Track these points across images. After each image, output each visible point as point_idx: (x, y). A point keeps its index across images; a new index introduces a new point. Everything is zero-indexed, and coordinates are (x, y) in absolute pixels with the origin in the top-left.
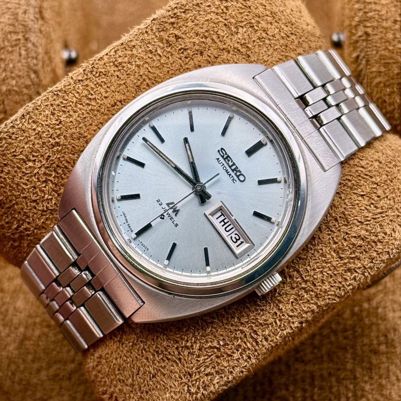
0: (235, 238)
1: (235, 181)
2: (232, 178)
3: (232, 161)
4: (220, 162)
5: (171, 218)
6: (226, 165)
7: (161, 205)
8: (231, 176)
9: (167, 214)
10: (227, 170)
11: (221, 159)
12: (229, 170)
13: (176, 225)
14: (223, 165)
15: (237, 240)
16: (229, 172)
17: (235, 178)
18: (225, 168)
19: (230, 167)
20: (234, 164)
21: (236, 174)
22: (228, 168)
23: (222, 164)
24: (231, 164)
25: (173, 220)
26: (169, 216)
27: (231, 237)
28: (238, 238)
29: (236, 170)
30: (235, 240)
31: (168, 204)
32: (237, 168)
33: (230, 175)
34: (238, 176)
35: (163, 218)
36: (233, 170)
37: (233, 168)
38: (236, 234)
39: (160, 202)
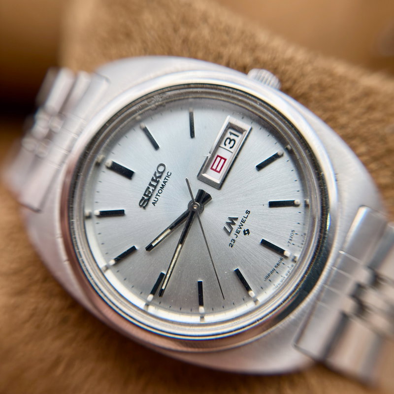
0: (229, 143)
1: (169, 174)
2: (167, 178)
3: (148, 188)
4: (156, 200)
5: (243, 221)
6: (156, 192)
7: (234, 240)
8: (166, 180)
9: (241, 228)
10: (161, 188)
11: (152, 200)
12: (160, 185)
13: (248, 212)
14: (157, 195)
15: (231, 140)
16: (162, 185)
17: (165, 175)
18: (160, 192)
19: (155, 187)
20: (150, 184)
21: (160, 177)
22: (158, 188)
23: (157, 197)
24: (151, 188)
25: (244, 219)
26: (242, 225)
27: (231, 148)
28: (228, 141)
29: (156, 179)
30: (232, 142)
31: (229, 233)
32: (153, 180)
33: (165, 182)
34: (162, 173)
35: (248, 230)
36: (158, 182)
37: (155, 184)
38: (225, 145)
39: (232, 243)
